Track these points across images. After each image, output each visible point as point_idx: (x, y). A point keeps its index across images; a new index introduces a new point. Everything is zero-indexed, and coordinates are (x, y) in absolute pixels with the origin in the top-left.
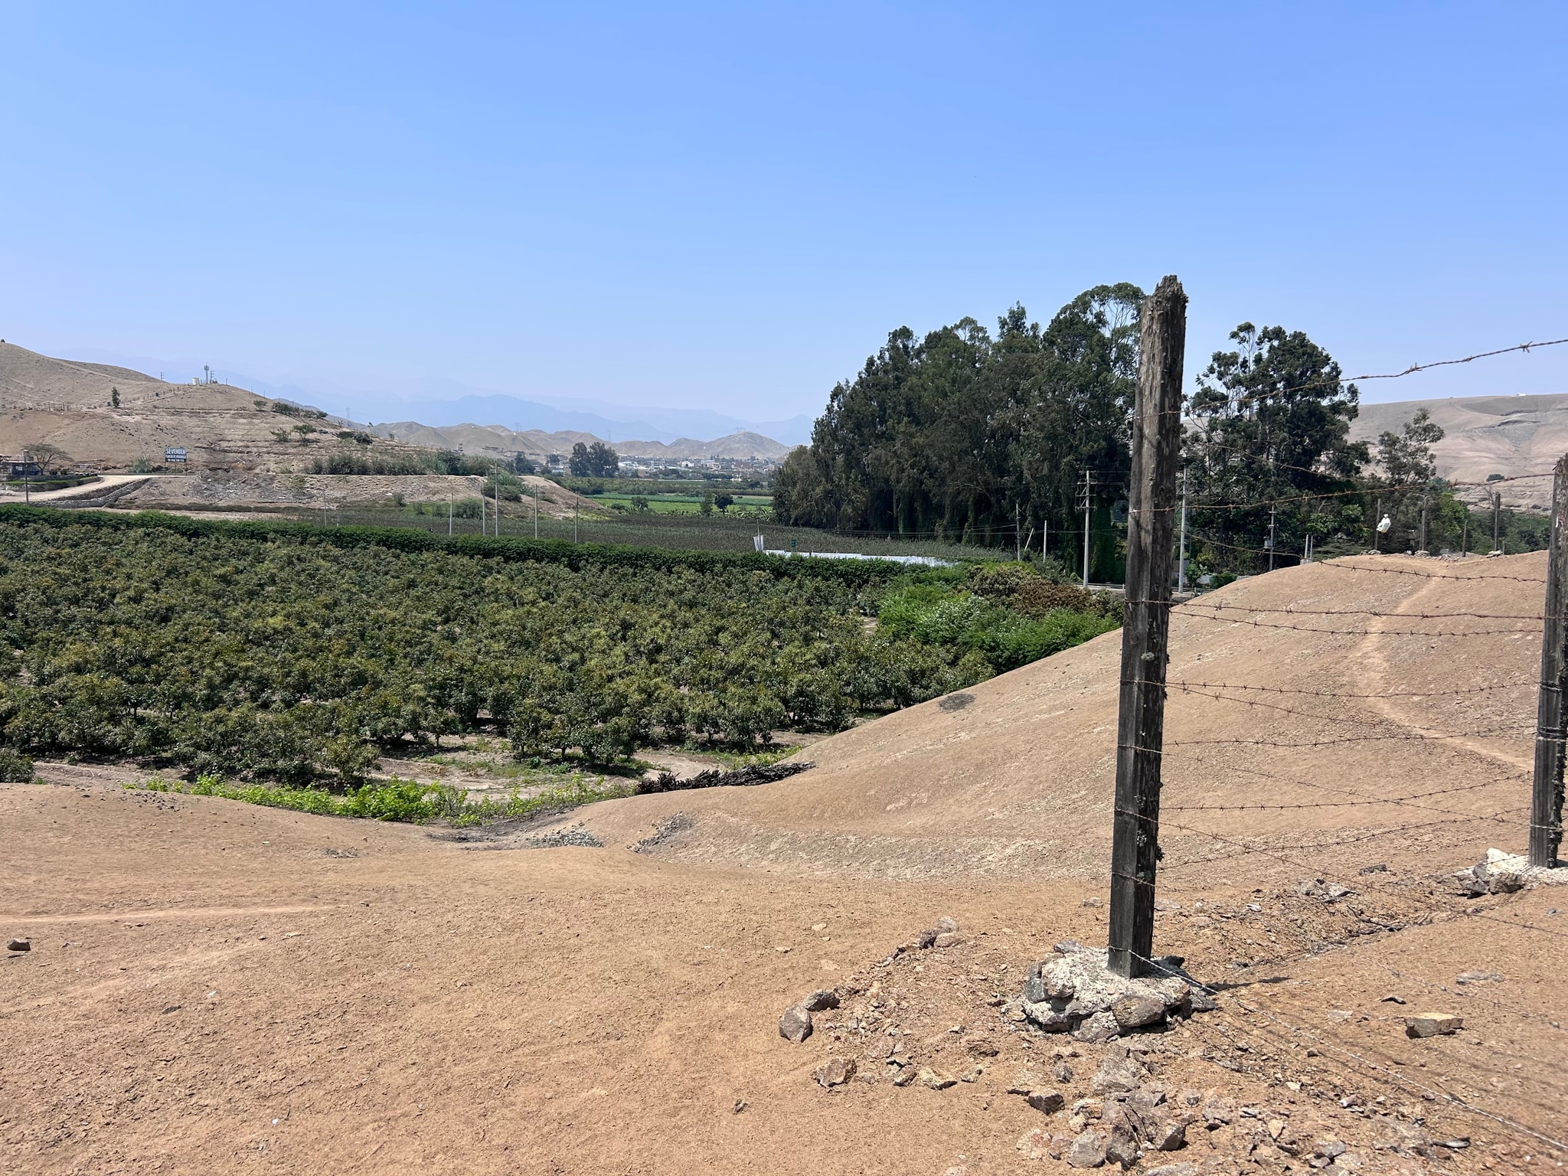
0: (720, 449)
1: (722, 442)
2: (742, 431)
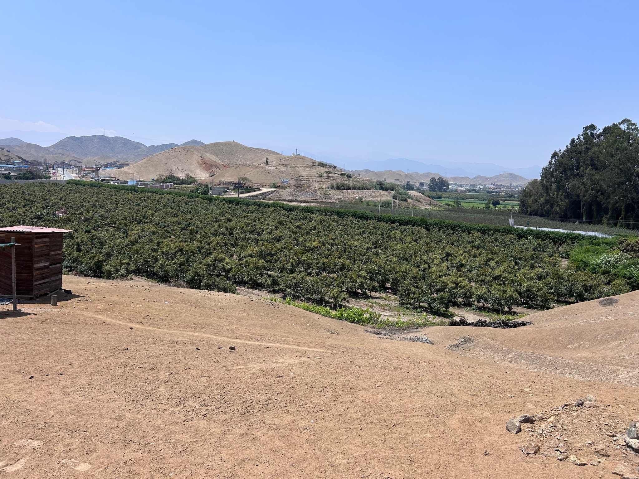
0: (496, 180)
1: (496, 177)
2: (507, 172)
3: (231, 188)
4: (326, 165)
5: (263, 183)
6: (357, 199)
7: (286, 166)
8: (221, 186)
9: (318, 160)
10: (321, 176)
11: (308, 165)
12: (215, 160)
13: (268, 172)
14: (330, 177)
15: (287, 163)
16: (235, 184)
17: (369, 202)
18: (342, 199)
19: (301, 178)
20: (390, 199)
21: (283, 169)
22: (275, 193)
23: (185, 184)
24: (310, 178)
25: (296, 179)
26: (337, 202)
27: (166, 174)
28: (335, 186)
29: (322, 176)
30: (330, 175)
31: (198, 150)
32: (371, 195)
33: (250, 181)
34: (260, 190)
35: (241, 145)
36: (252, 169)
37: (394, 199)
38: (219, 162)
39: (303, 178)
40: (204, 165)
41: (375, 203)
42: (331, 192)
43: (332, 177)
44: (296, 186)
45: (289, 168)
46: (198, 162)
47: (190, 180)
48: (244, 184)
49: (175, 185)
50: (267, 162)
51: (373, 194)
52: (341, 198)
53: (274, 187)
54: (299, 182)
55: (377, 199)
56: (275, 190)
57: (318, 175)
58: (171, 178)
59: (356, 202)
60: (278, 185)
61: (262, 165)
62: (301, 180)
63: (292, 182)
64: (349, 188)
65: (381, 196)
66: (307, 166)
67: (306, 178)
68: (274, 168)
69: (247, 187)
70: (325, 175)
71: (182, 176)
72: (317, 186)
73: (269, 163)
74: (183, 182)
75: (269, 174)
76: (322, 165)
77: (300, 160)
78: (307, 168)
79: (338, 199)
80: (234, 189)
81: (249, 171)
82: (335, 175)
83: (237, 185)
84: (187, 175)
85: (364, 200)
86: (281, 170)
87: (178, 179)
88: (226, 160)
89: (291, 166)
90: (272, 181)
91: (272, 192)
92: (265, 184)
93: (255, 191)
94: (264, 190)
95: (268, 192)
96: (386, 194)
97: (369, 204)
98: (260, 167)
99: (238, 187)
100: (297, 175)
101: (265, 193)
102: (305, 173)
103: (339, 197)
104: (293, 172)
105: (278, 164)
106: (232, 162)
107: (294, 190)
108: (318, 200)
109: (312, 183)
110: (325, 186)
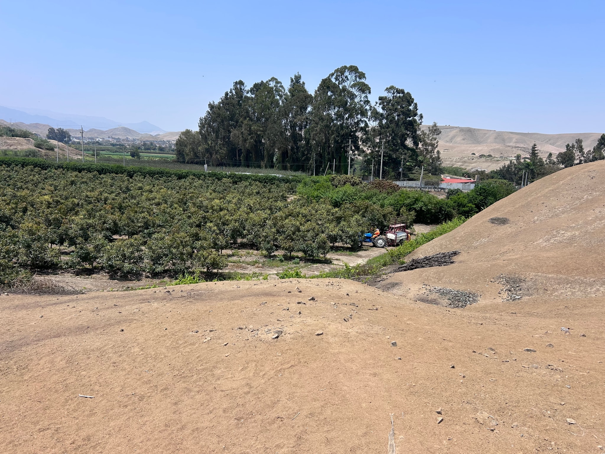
0: (111, 133)
1: (112, 131)
2: (121, 127)
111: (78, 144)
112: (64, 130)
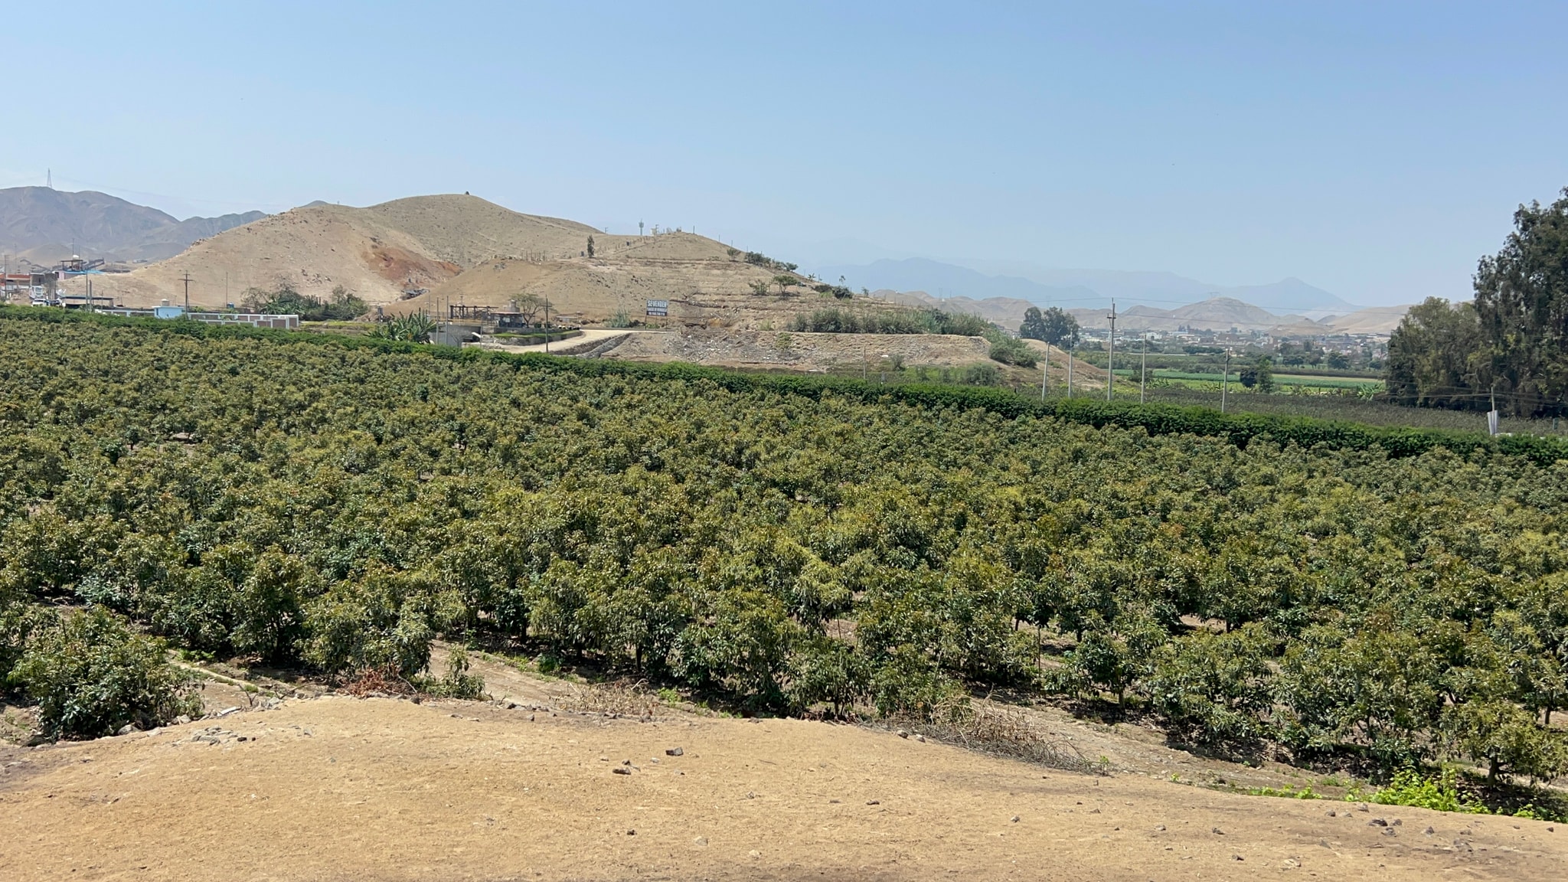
3: (488, 327)
4: (768, 261)
5: (587, 313)
6: (885, 362)
7: (650, 263)
8: (459, 322)
9: (745, 247)
10: (761, 293)
11: (717, 259)
12: (414, 249)
13: (599, 280)
14: (788, 294)
15: (650, 254)
16: (502, 316)
17: (924, 369)
18: (839, 361)
19: (699, 298)
20: (985, 360)
21: (641, 271)
22: (626, 342)
23: (335, 318)
24: (726, 298)
25: (685, 302)
26: (824, 369)
27: (271, 287)
28: (809, 322)
29: (764, 294)
30: (790, 289)
31: (361, 219)
32: (926, 348)
33: (547, 306)
34: (580, 334)
35: (492, 206)
36: (545, 272)
37: (996, 359)
38: (429, 255)
39: (707, 297)
40: (382, 264)
41: (946, 373)
42: (799, 339)
43: (798, 295)
44: (688, 321)
45: (659, 270)
46: (365, 256)
47: (347, 308)
48: (531, 316)
49: (305, 323)
50: (590, 250)
51: (933, 345)
52: (834, 359)
53: (621, 327)
54: (696, 311)
55: (946, 360)
56: (628, 336)
57: (751, 290)
58: (287, 300)
59: (883, 369)
60: (633, 320)
61: (574, 260)
62: (701, 306)
63: (676, 312)
64: (853, 329)
65: (958, 352)
66: (713, 263)
67: (716, 297)
68: (613, 268)
69: (538, 325)
70: (775, 288)
71: (323, 294)
72: (751, 322)
73: (595, 255)
74: (328, 313)
75: (600, 287)
76: (756, 260)
77: (688, 244)
78: (715, 267)
79: (826, 362)
80: (498, 331)
81: (538, 278)
82: (802, 290)
83: (507, 320)
84: (338, 292)
85: (906, 364)
86: (637, 274)
87: (312, 303)
88: (449, 250)
89: (666, 264)
90: (614, 307)
91: (619, 340)
92: (590, 318)
93: (563, 338)
94: (592, 335)
95: (606, 340)
96: (971, 345)
97: (927, 375)
98: (570, 266)
99: (509, 325)
100: (687, 291)
101: (598, 343)
102: (710, 285)
103: (827, 355)
104: (671, 281)
105: (623, 256)
106: (466, 256)
107: (685, 335)
108: (763, 366)
109: (736, 315)
110: (778, 322)
111: (1095, 349)
112: (1064, 314)
